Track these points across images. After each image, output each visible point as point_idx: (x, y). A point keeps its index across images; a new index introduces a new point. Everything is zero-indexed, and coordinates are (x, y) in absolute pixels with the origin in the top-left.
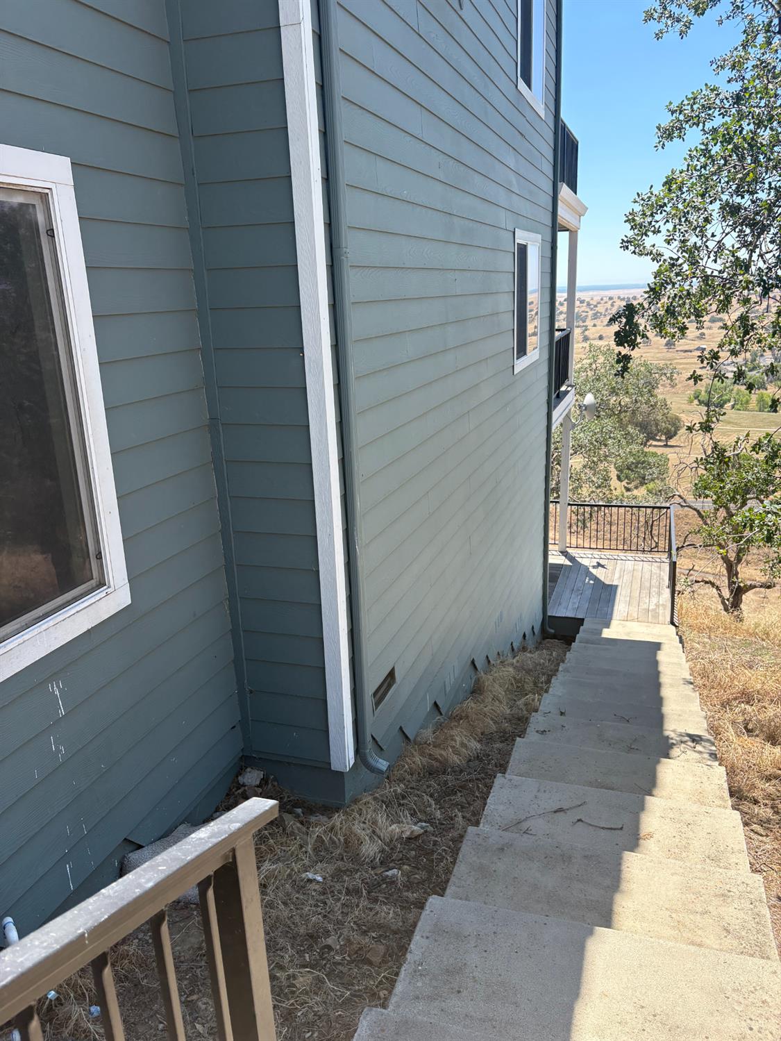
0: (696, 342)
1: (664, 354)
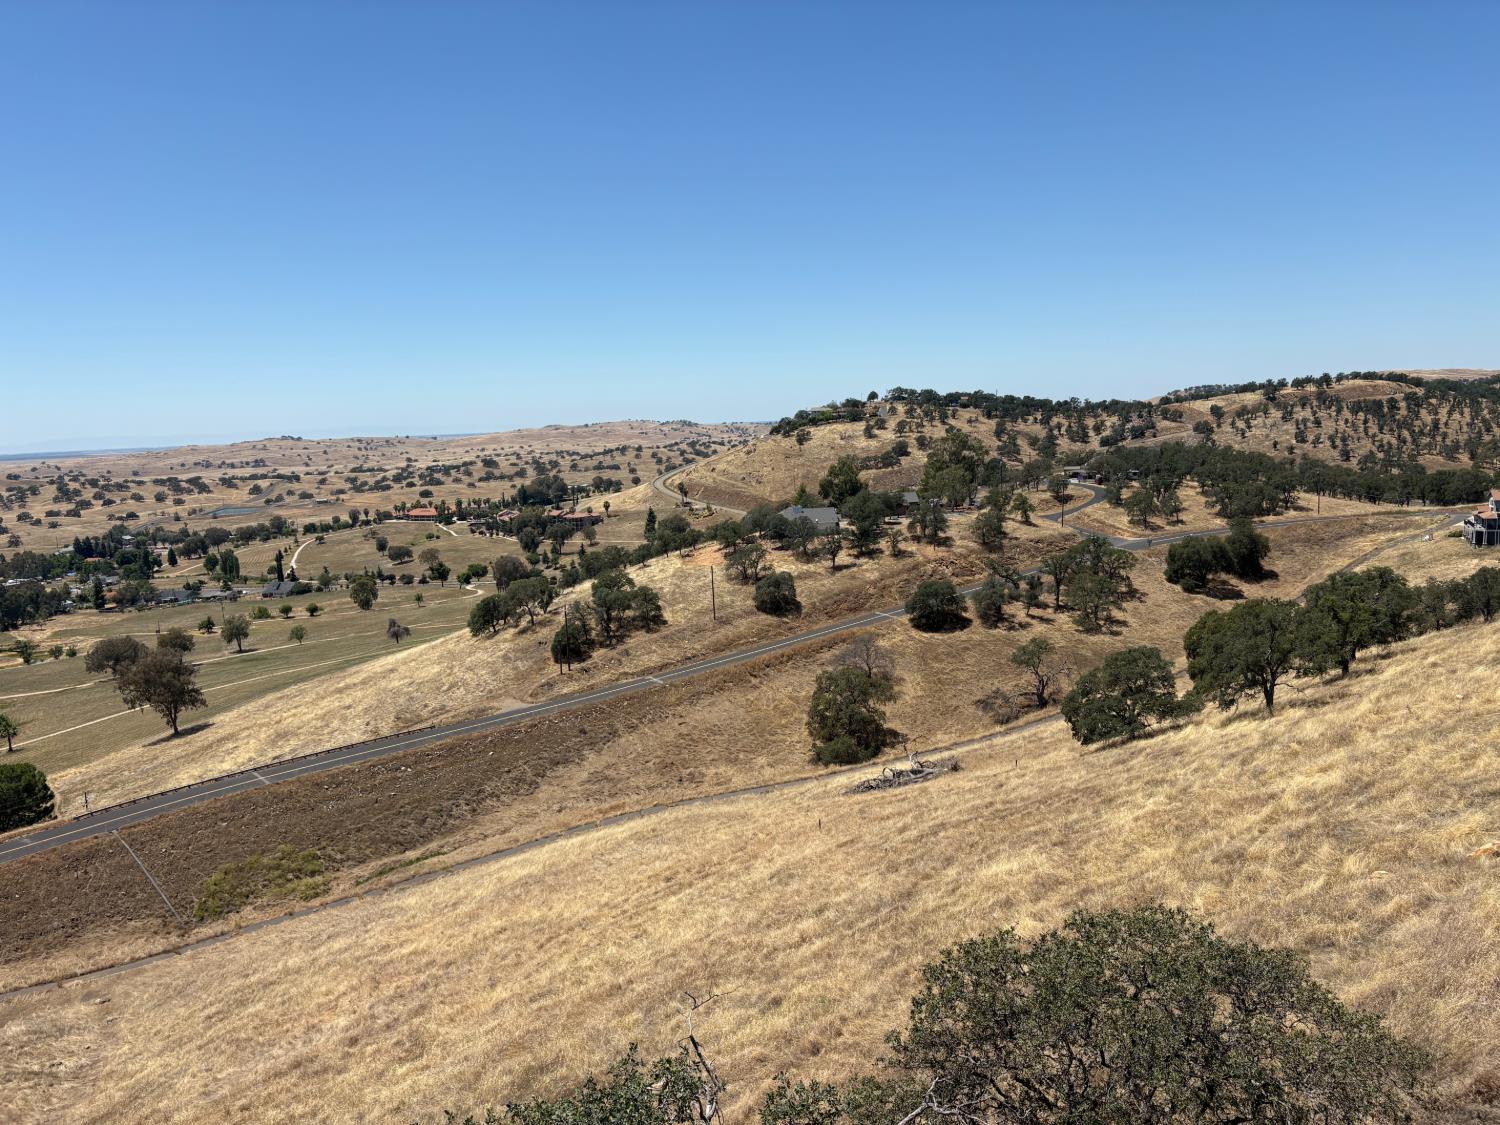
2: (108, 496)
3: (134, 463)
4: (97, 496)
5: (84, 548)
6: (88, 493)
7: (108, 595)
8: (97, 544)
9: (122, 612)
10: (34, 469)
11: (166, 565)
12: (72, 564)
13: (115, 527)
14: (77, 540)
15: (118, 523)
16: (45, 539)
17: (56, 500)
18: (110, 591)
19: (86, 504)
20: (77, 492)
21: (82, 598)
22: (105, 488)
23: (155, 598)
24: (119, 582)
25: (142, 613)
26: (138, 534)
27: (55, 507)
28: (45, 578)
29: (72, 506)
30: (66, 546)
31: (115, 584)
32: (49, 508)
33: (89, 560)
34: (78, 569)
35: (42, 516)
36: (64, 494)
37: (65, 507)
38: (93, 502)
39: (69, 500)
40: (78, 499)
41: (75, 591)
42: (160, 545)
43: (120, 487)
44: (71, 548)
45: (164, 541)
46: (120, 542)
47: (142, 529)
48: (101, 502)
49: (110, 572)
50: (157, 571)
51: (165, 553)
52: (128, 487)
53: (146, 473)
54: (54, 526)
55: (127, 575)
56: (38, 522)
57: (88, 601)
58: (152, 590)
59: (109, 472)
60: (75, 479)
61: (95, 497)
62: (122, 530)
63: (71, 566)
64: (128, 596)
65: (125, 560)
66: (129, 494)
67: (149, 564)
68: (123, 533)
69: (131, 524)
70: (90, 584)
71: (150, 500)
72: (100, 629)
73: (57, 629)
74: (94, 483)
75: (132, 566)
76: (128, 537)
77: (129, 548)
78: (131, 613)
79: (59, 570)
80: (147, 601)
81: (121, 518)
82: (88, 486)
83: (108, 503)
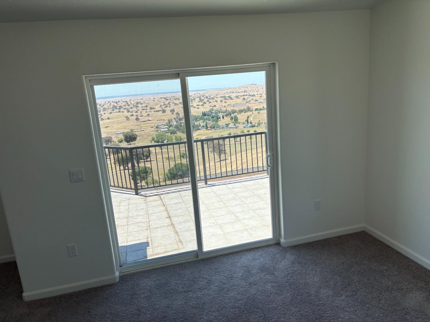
0: (147, 118)
1: (135, 123)
2: (210, 101)
3: (216, 92)
4: (208, 101)
5: (204, 114)
6: (206, 100)
7: (209, 126)
8: (207, 113)
9: (211, 130)
10: (195, 94)
11: (222, 119)
12: (201, 118)
13: (211, 109)
14: (203, 112)
15: (212, 108)
16: (196, 111)
17: (199, 102)
18: (209, 125)
19: (205, 103)
20: (203, 100)
21: (203, 126)
22: (209, 99)
23: (218, 127)
24: (211, 123)
25: (216, 131)
26: (216, 111)
27: (199, 104)
28: (196, 121)
29: (202, 103)
30: (200, 113)
31: (210, 123)
32: (197, 104)
33: (205, 117)
34: (203, 119)
35: (196, 106)
36: (201, 100)
37: (201, 103)
38: (207, 102)
39: (202, 102)
40: (203, 101)
41: (202, 125)
42: (220, 113)
43: (213, 98)
44: (201, 114)
45: (221, 112)
46: (212, 113)
47: (217, 109)
48: (208, 102)
49: (209, 120)
50: (220, 120)
51: (222, 116)
52: (214, 98)
53: (219, 95)
54: (198, 108)
55: (213, 121)
56: (195, 107)
57: (204, 127)
58: (218, 125)
59: (210, 95)
60: (203, 97)
61: (207, 101)
62: (212, 109)
63: (201, 119)
64: (213, 126)
65: (213, 117)
66: (215, 100)
67: (218, 118)
68: (212, 110)
69: (215, 108)
70: (205, 123)
71: (219, 102)
72: (207, 134)
73: (197, 134)
74: (207, 97)
75: (214, 119)
76: (214, 111)
77: (214, 114)
78: (213, 130)
79: (198, 119)
80: (217, 128)
81: (212, 107)
82: (206, 98)
83: (210, 102)
